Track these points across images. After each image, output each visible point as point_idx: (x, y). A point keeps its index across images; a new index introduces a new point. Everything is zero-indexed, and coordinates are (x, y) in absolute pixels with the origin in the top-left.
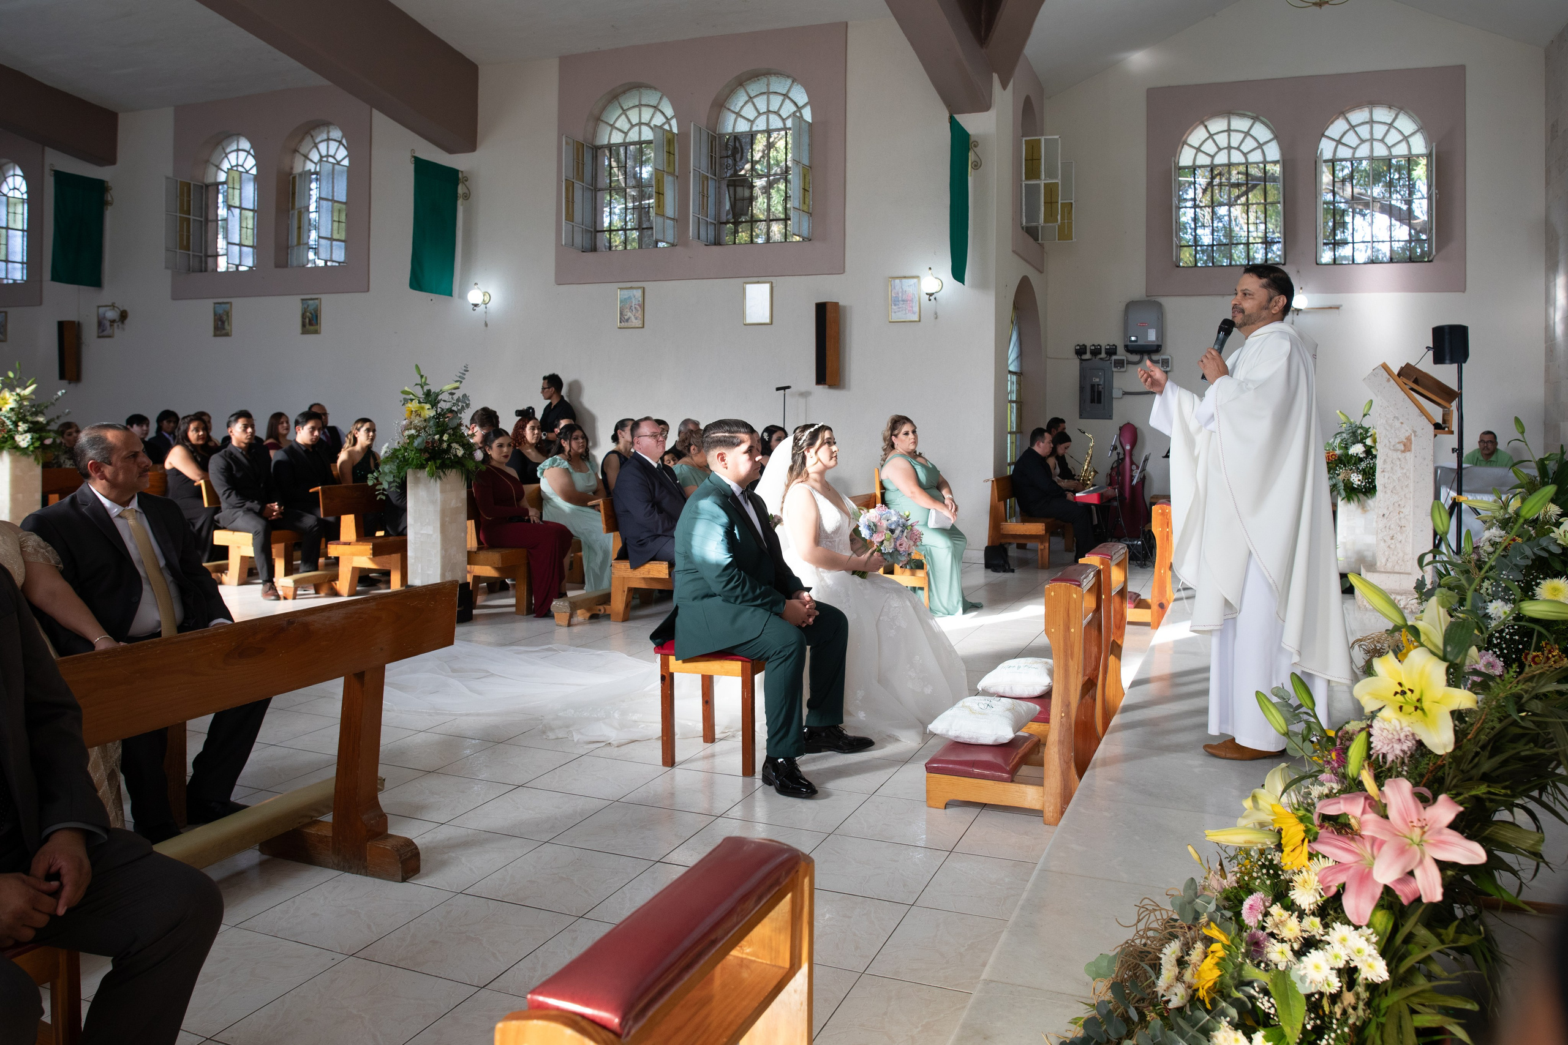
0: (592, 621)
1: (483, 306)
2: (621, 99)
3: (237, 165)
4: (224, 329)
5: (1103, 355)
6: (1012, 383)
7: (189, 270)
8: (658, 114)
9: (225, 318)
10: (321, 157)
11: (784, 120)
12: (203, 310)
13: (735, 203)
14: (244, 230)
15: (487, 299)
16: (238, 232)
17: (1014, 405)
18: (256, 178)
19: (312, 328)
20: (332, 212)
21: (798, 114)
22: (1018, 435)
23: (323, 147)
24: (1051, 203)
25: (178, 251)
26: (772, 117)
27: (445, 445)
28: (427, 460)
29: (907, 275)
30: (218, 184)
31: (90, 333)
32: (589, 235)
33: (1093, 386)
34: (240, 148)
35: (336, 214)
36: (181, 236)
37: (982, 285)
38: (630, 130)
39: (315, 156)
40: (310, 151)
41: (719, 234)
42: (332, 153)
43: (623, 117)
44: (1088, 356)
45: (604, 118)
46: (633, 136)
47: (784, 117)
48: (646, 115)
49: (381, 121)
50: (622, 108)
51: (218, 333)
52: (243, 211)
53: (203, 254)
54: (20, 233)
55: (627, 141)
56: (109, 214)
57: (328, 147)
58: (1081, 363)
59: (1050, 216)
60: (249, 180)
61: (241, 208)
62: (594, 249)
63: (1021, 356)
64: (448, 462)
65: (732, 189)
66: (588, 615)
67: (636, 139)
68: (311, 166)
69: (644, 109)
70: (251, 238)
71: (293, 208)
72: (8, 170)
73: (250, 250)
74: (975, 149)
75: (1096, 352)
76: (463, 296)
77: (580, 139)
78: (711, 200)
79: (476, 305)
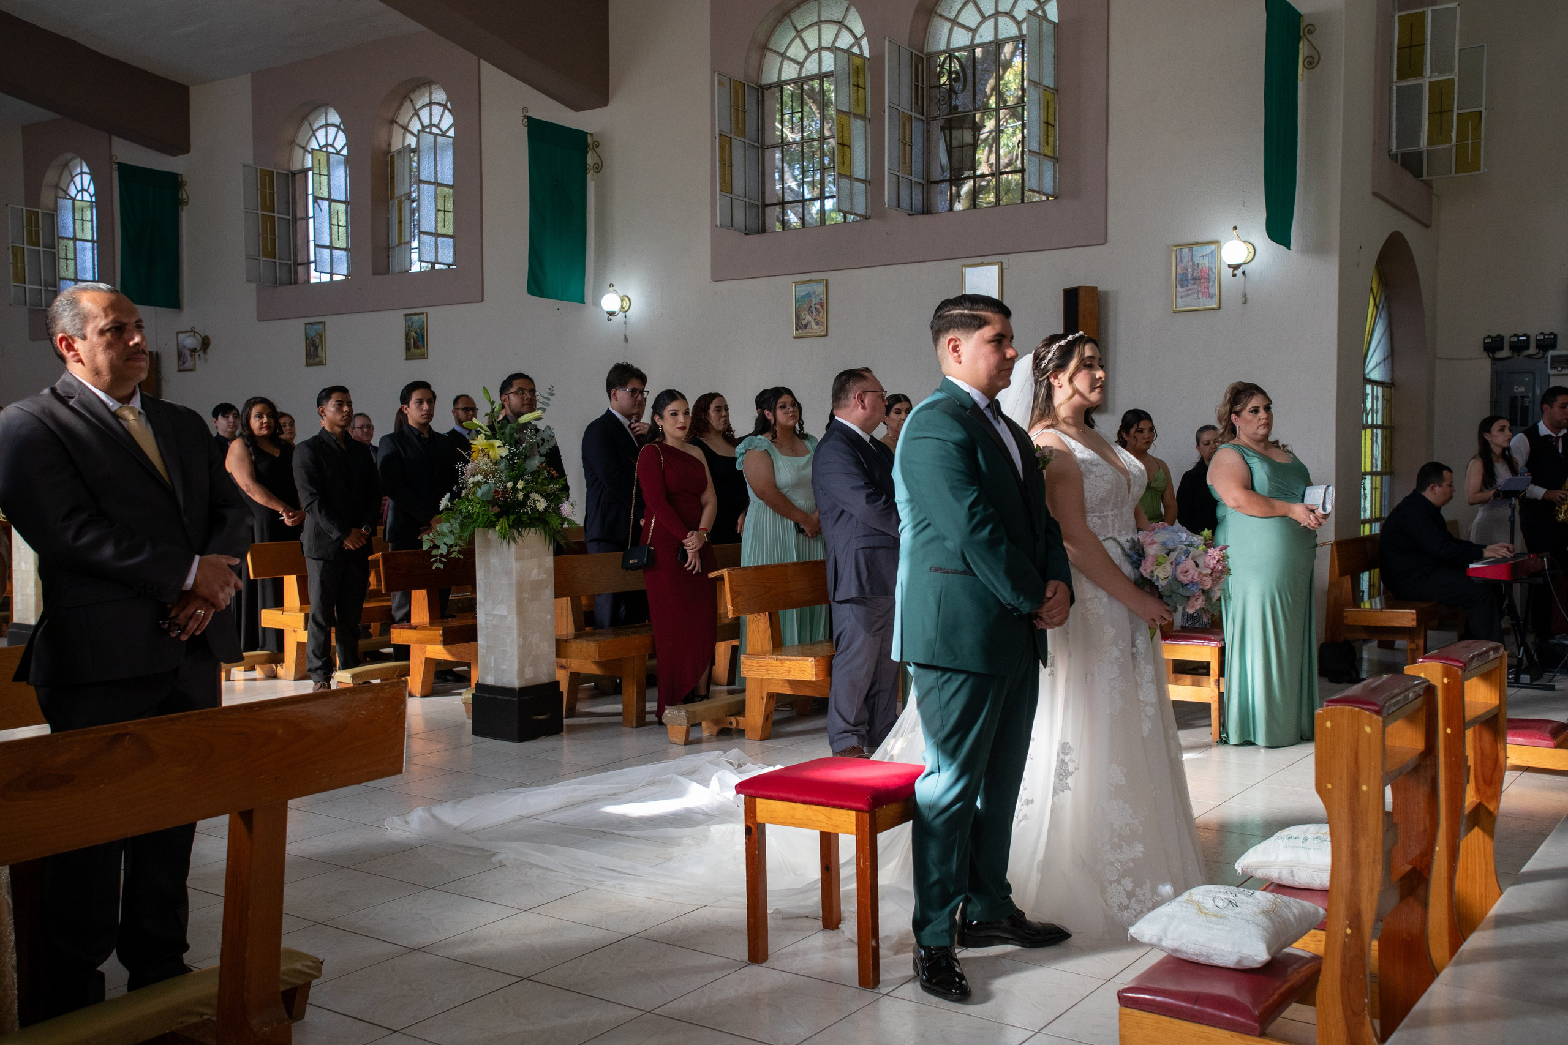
0: (720, 738)
1: (622, 315)
2: (794, 16)
3: (327, 145)
4: (317, 356)
5: (1532, 350)
6: (1375, 398)
7: (276, 283)
8: (845, 32)
9: (318, 342)
10: (424, 127)
11: (1018, 24)
12: (293, 332)
13: (951, 151)
14: (335, 228)
15: (626, 304)
16: (328, 230)
17: (1379, 431)
18: (348, 161)
19: (418, 351)
20: (436, 198)
21: (1040, 13)
22: (1386, 478)
23: (424, 114)
24: (1440, 112)
25: (261, 258)
26: (1002, 20)
27: (520, 496)
28: (498, 516)
29: (1200, 240)
30: (305, 171)
31: (169, 365)
32: (755, 210)
33: (1513, 400)
34: (329, 122)
35: (440, 201)
36: (265, 240)
37: (1316, 248)
38: (806, 58)
39: (415, 126)
40: (410, 121)
41: (929, 198)
42: (435, 121)
43: (798, 40)
44: (1505, 353)
45: (771, 45)
46: (811, 68)
47: (1020, 19)
48: (828, 34)
49: (490, 73)
50: (795, 28)
51: (311, 361)
52: (333, 204)
53: (292, 262)
54: (89, 245)
55: (803, 75)
56: (186, 216)
57: (431, 114)
58: (1493, 364)
59: (1438, 132)
60: (339, 162)
61: (330, 200)
62: (762, 229)
63: (1392, 356)
64: (525, 518)
65: (947, 132)
66: (716, 729)
67: (815, 71)
68: (412, 141)
69: (824, 27)
70: (344, 238)
71: (392, 197)
72: (75, 167)
73: (344, 253)
74: (1310, 37)
75: (1518, 347)
76: (597, 303)
77: (740, 77)
78: (917, 150)
79: (612, 314)
